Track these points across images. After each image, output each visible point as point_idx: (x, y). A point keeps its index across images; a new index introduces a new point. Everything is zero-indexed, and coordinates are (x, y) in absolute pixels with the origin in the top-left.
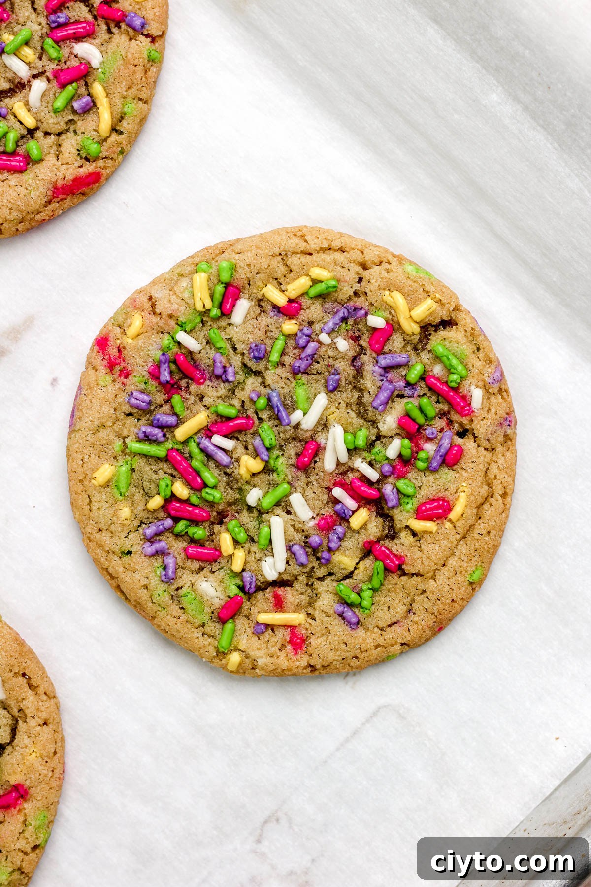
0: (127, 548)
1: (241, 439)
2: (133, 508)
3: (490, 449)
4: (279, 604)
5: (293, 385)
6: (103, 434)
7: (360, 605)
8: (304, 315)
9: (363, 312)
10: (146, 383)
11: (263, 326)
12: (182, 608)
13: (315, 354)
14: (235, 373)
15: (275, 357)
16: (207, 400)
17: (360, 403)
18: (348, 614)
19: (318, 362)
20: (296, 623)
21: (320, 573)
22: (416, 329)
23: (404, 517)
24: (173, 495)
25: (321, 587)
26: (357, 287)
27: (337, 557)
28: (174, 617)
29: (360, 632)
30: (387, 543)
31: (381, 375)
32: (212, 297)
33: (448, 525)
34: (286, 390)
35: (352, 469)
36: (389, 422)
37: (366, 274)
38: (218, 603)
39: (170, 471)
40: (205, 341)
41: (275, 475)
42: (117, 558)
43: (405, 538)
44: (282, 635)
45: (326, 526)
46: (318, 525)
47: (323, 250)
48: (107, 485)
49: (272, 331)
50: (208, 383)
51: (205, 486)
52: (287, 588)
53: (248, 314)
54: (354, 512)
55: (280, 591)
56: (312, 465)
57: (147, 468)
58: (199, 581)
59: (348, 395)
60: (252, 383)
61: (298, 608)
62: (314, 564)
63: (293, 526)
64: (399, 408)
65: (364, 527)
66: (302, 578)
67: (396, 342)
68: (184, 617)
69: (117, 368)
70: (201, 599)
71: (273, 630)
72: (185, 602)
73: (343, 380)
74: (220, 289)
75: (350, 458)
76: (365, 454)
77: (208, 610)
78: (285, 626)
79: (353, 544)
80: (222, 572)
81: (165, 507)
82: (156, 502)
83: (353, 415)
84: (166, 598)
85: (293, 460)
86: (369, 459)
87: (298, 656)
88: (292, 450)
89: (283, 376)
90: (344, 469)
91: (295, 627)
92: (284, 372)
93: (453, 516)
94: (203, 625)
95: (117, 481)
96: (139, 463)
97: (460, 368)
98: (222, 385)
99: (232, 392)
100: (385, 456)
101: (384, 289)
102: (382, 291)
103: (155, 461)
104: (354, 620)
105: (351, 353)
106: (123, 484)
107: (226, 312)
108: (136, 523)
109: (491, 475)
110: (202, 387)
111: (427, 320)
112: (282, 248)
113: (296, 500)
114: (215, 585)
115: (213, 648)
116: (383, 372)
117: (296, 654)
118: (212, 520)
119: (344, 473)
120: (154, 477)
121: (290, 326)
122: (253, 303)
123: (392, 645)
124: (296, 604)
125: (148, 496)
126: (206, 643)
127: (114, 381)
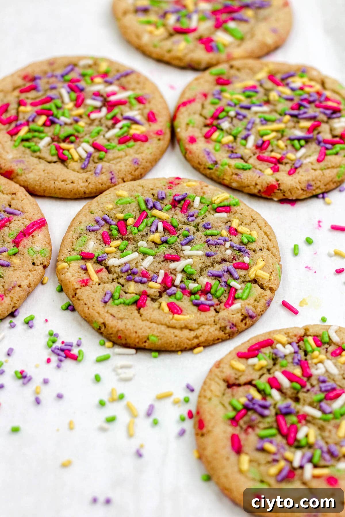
0: (94, 212)
1: (165, 234)
2: (113, 209)
3: (215, 323)
4: (98, 272)
5: (200, 243)
6: (140, 188)
7: (114, 300)
8: (233, 237)
9: (248, 255)
10: (170, 195)
11: (220, 225)
12: (78, 239)
13: (218, 244)
14: (193, 221)
15: (209, 232)
16: (175, 217)
17: (207, 267)
18: (108, 296)
19: (216, 247)
20: (93, 279)
21: (122, 281)
22: (253, 276)
23: (165, 301)
24: (126, 220)
25: (115, 284)
26: (257, 249)
27: (132, 284)
28: (72, 237)
29: (102, 304)
30: (149, 299)
31: (224, 271)
32: (221, 202)
33: (171, 316)
34: (197, 242)
35: (175, 275)
36: (204, 280)
37: (265, 250)
38: (87, 251)
39: (136, 216)
40: (200, 208)
41: (157, 249)
42: (88, 211)
43: (156, 305)
44: (85, 277)
45: (144, 274)
46: (143, 271)
47: (266, 233)
48: (118, 196)
49: (219, 229)
50: (183, 214)
51: (138, 227)
52: (107, 272)
53: (221, 218)
54: (156, 282)
55: (105, 270)
56: (169, 261)
57: (134, 207)
58: (93, 241)
59: (208, 262)
60: (193, 229)
61: (100, 278)
62: (124, 276)
63: (137, 262)
64: (214, 282)
65: (151, 288)
66: (115, 276)
67: (242, 273)
68: (74, 240)
69: (171, 184)
70: (85, 244)
71: (85, 273)
72: (82, 238)
73: (214, 257)
74: (226, 203)
75: (180, 272)
76: (185, 277)
77: (82, 248)
78: (89, 276)
79: (141, 288)
80: (101, 248)
81: (120, 221)
82: (121, 216)
83: (200, 266)
84: (80, 231)
85: (167, 253)
86: (183, 280)
87: (78, 283)
88: (171, 252)
89: (202, 239)
90: (174, 272)
91: (91, 279)
92: (204, 239)
93: (176, 316)
94: (74, 250)
95: (122, 199)
96: (134, 204)
97: (245, 295)
98: (185, 218)
99: (185, 223)
100: (188, 284)
101: (263, 258)
102: (261, 257)
103: (138, 209)
104: (106, 300)
105: (227, 257)
106: (122, 201)
107: (217, 210)
108: (107, 212)
109: (204, 327)
110: (180, 213)
111: (259, 278)
112: (257, 219)
113: (150, 259)
114: (95, 247)
115: (65, 257)
116: (226, 270)
117: (79, 282)
118: (124, 237)
119: (171, 273)
120: (132, 211)
121: (225, 233)
122: (227, 218)
123: (102, 318)
124: (102, 277)
125: (122, 212)
126: (66, 254)
127: (164, 186)
